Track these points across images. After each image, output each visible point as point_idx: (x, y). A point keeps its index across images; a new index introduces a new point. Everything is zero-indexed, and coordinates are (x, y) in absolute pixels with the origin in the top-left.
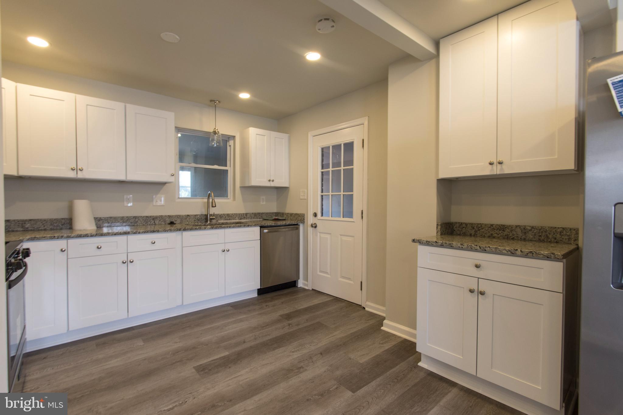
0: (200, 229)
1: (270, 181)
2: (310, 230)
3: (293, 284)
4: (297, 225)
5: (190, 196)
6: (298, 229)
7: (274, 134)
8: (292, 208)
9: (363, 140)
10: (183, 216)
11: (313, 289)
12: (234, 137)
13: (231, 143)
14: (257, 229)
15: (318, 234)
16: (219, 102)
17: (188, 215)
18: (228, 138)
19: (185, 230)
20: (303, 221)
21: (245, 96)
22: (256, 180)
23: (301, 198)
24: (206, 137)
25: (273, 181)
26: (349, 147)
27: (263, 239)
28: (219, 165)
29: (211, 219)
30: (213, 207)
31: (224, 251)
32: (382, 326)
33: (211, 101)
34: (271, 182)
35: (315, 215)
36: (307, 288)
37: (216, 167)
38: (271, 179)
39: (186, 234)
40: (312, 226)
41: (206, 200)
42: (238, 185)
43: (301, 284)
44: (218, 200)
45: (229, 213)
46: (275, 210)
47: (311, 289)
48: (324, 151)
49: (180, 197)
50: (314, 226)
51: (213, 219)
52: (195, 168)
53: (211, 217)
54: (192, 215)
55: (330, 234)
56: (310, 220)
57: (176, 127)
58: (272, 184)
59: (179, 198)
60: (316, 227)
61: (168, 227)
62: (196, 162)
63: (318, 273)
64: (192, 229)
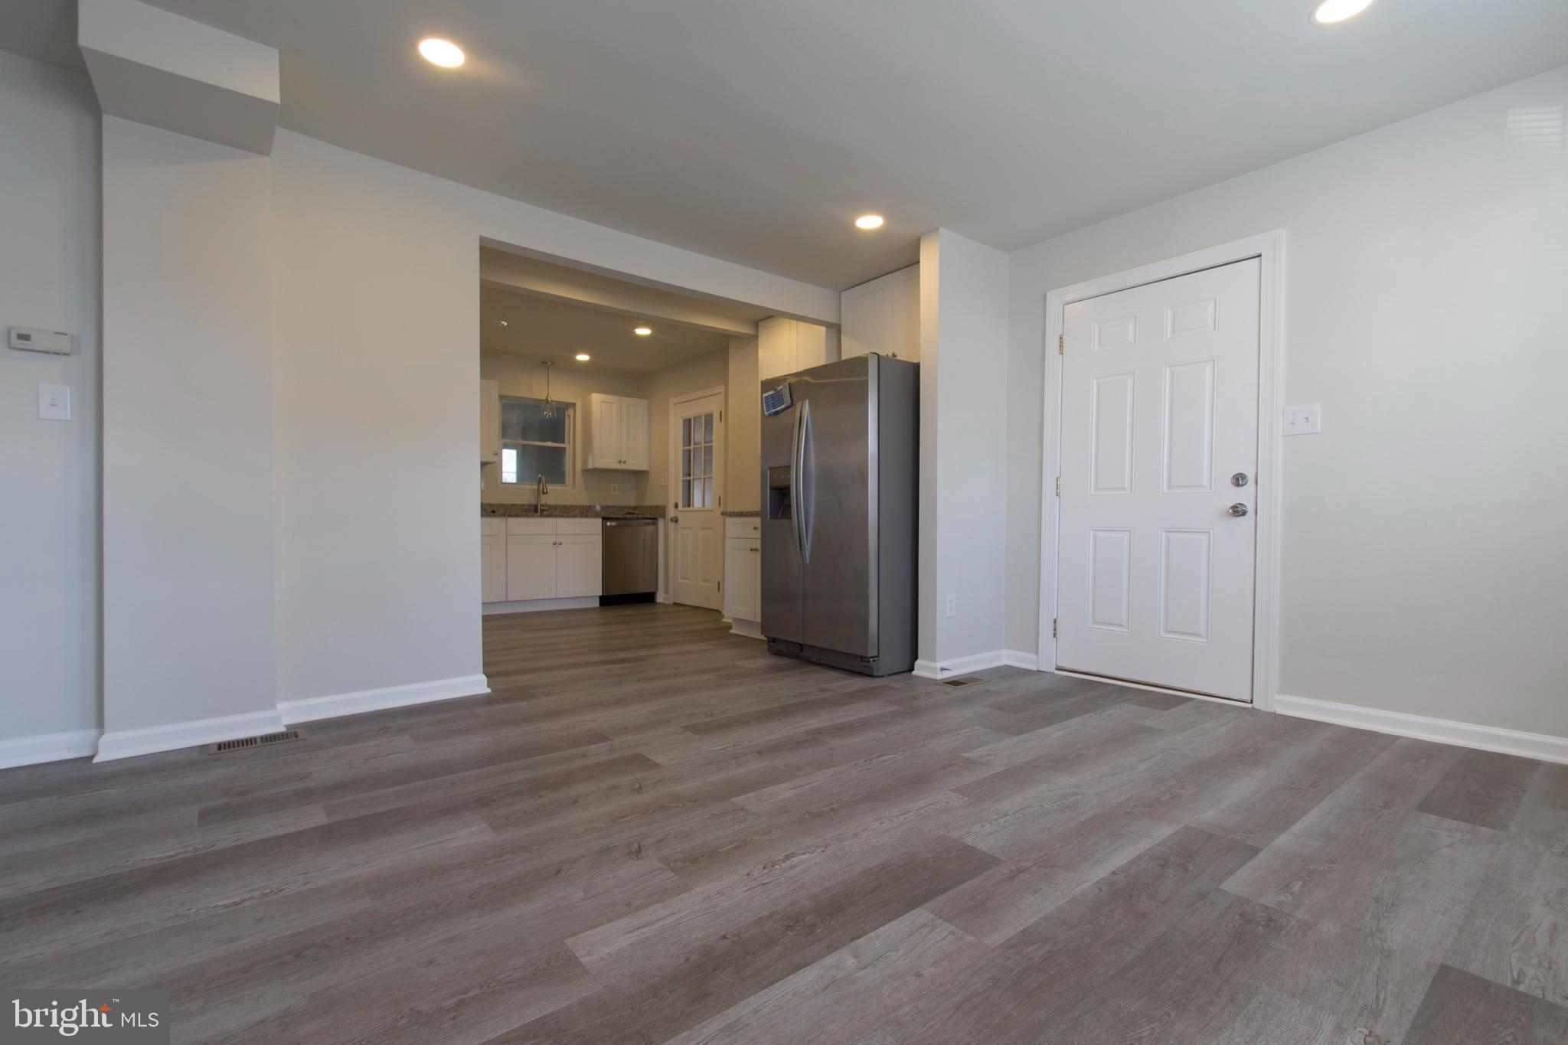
0: (527, 516)
1: (620, 462)
2: (671, 525)
3: (649, 598)
4: (655, 519)
5: (515, 481)
6: (654, 524)
7: (626, 400)
8: (652, 500)
9: (721, 413)
10: (506, 505)
11: (675, 604)
12: (574, 405)
13: (570, 411)
14: (600, 520)
15: (680, 530)
16: (553, 363)
17: (513, 505)
18: (562, 408)
19: (510, 516)
20: (663, 515)
21: (583, 357)
22: (603, 459)
23: (663, 484)
24: (537, 405)
25: (625, 462)
26: (709, 418)
27: (605, 531)
28: (554, 441)
29: (542, 510)
30: (544, 493)
31: (555, 544)
32: (731, 628)
33: (543, 362)
34: (622, 463)
35: (676, 506)
36: (667, 602)
37: (549, 444)
38: (623, 460)
39: (511, 520)
40: (671, 520)
41: (536, 487)
42: (579, 467)
43: (660, 598)
44: (550, 487)
45: (567, 504)
46: (633, 504)
47: (672, 603)
48: (688, 423)
49: (504, 481)
50: (675, 520)
51: (545, 510)
52: (523, 445)
53: (542, 508)
54: (518, 505)
55: (690, 528)
56: (671, 512)
57: (500, 396)
58: (624, 467)
59: (502, 483)
60: (676, 521)
61: (492, 514)
62: (524, 438)
63: (680, 581)
64: (517, 516)
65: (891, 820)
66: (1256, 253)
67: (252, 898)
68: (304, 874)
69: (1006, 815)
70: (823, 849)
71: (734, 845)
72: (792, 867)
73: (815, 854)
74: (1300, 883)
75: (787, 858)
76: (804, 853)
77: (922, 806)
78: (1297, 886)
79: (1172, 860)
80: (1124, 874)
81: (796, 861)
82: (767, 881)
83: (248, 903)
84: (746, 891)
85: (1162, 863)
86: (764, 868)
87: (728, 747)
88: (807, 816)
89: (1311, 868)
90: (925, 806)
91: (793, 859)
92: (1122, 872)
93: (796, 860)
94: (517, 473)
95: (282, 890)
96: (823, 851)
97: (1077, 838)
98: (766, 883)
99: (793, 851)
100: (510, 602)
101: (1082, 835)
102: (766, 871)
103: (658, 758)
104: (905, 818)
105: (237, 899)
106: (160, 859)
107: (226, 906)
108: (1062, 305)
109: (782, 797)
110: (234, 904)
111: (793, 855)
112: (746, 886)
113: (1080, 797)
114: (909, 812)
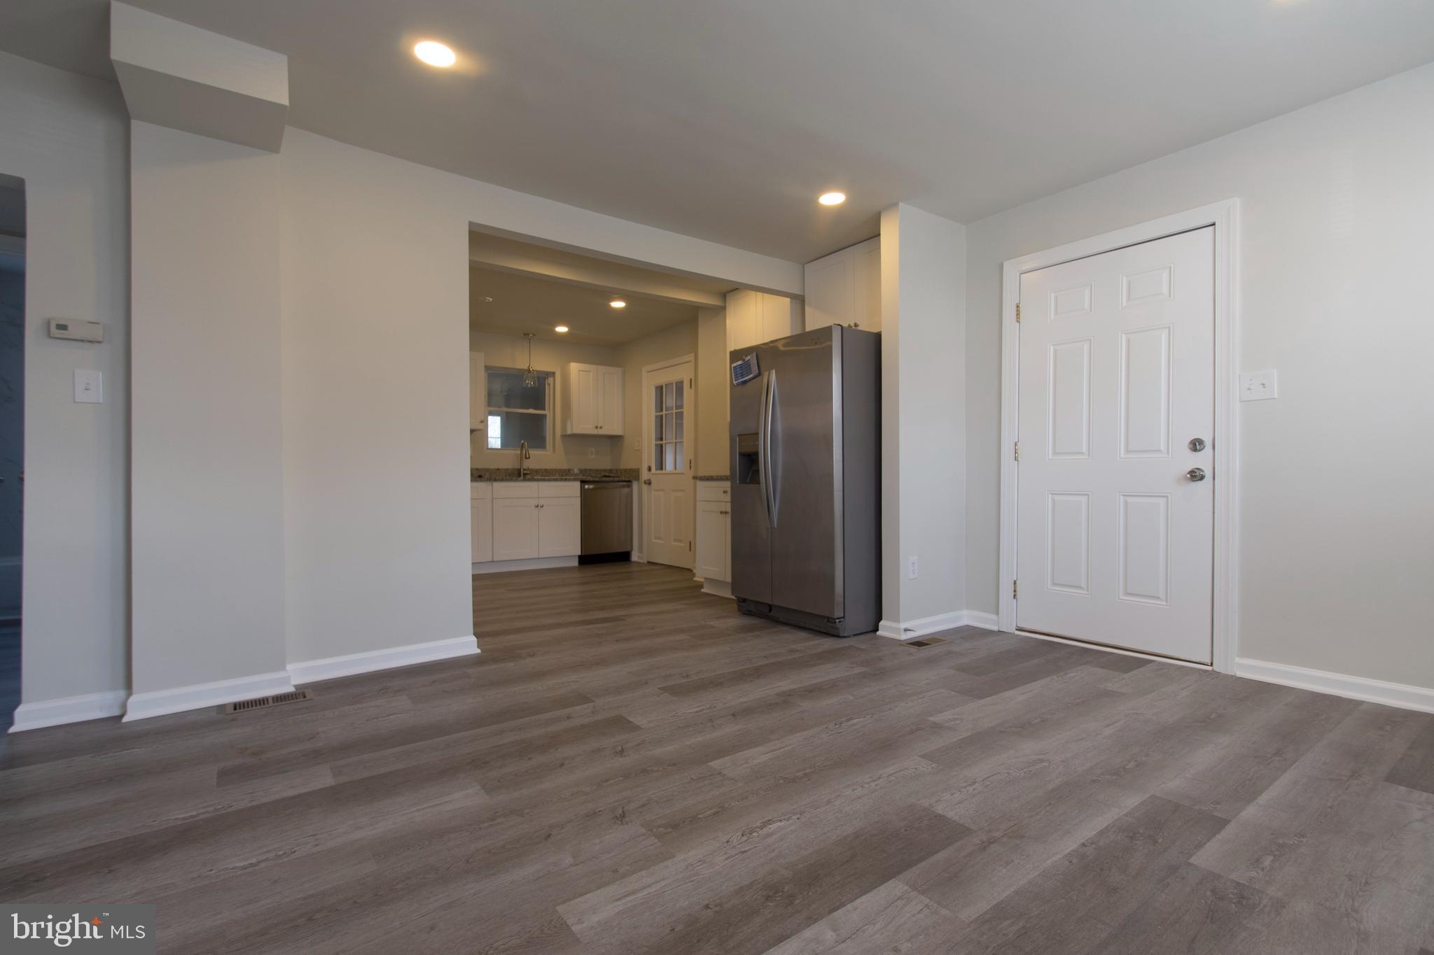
0: (511, 480)
1: (597, 427)
2: (645, 487)
3: (624, 557)
4: (630, 481)
5: (499, 447)
6: (630, 486)
7: (601, 369)
8: (627, 463)
9: (691, 380)
10: (492, 470)
11: (648, 562)
12: (554, 374)
13: (550, 380)
14: (578, 484)
15: (653, 492)
16: (534, 335)
17: (498, 469)
18: (543, 377)
19: (495, 480)
20: (637, 478)
21: (562, 329)
22: (582, 425)
23: (636, 448)
24: (520, 375)
25: (601, 428)
26: (679, 386)
27: (584, 495)
28: (536, 409)
29: (525, 474)
30: (526, 458)
31: (538, 506)
32: (702, 588)
33: (525, 334)
34: (599, 429)
35: (650, 469)
36: (641, 561)
37: (531, 411)
38: (599, 426)
39: (496, 484)
40: (645, 483)
41: (519, 452)
42: (558, 433)
43: (635, 557)
44: (533, 452)
45: (547, 467)
46: (608, 467)
47: (646, 562)
48: (660, 390)
49: (489, 447)
50: (649, 483)
51: (528, 474)
52: (507, 413)
53: (525, 472)
54: (502, 469)
55: (663, 490)
56: (645, 475)
57: (485, 366)
58: (601, 432)
59: (488, 449)
60: (650, 484)
61: (478, 478)
62: (507, 405)
63: (654, 541)
64: (502, 480)
65: (862, 787)
66: (1211, 221)
67: (266, 860)
68: (314, 835)
69: (975, 783)
70: (798, 816)
71: (712, 811)
72: (769, 835)
73: (791, 821)
74: (1271, 858)
75: (764, 825)
76: (781, 821)
77: (891, 772)
78: (1267, 861)
79: (1141, 831)
80: (1094, 846)
81: (772, 829)
82: (747, 849)
83: (263, 865)
84: (726, 859)
85: (1131, 834)
86: (743, 835)
87: (703, 709)
88: (781, 781)
89: (1281, 841)
90: (896, 772)
91: (770, 826)
92: (1092, 844)
93: (773, 827)
94: (501, 438)
95: (294, 852)
96: (798, 819)
97: (1045, 807)
98: (745, 852)
99: (770, 818)
100: (496, 562)
101: (1050, 804)
102: (745, 838)
103: (637, 720)
104: (876, 785)
105: (254, 861)
106: (184, 819)
107: (244, 868)
108: (1018, 274)
109: (756, 762)
110: (252, 865)
111: (770, 822)
112: (726, 853)
113: (1047, 764)
114: (879, 778)
